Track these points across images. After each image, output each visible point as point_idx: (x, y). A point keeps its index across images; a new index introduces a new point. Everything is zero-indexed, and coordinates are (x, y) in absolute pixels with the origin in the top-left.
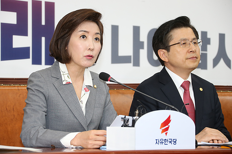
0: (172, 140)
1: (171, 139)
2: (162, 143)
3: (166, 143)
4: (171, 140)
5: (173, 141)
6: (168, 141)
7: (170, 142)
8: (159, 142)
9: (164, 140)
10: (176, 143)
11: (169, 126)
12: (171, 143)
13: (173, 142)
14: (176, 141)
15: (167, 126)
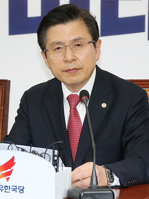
0: (17, 188)
1: (16, 186)
3: (6, 191)
4: (15, 188)
5: (19, 189)
6: (10, 188)
7: (14, 190)
9: (4, 187)
10: (23, 191)
11: (13, 170)
12: (16, 191)
13: (18, 190)
14: (23, 189)
15: (9, 170)
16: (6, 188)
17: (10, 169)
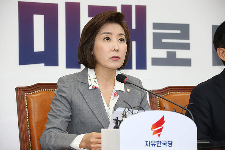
0: (167, 142)
1: (166, 141)
2: (153, 145)
3: (158, 145)
4: (165, 142)
5: (168, 143)
6: (161, 142)
7: (164, 144)
8: (150, 144)
9: (156, 143)
10: (171, 145)
11: (163, 127)
12: (166, 145)
13: (167, 145)
14: (171, 143)
16: (158, 143)
17: (161, 126)
